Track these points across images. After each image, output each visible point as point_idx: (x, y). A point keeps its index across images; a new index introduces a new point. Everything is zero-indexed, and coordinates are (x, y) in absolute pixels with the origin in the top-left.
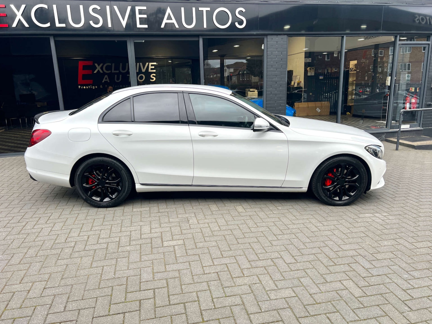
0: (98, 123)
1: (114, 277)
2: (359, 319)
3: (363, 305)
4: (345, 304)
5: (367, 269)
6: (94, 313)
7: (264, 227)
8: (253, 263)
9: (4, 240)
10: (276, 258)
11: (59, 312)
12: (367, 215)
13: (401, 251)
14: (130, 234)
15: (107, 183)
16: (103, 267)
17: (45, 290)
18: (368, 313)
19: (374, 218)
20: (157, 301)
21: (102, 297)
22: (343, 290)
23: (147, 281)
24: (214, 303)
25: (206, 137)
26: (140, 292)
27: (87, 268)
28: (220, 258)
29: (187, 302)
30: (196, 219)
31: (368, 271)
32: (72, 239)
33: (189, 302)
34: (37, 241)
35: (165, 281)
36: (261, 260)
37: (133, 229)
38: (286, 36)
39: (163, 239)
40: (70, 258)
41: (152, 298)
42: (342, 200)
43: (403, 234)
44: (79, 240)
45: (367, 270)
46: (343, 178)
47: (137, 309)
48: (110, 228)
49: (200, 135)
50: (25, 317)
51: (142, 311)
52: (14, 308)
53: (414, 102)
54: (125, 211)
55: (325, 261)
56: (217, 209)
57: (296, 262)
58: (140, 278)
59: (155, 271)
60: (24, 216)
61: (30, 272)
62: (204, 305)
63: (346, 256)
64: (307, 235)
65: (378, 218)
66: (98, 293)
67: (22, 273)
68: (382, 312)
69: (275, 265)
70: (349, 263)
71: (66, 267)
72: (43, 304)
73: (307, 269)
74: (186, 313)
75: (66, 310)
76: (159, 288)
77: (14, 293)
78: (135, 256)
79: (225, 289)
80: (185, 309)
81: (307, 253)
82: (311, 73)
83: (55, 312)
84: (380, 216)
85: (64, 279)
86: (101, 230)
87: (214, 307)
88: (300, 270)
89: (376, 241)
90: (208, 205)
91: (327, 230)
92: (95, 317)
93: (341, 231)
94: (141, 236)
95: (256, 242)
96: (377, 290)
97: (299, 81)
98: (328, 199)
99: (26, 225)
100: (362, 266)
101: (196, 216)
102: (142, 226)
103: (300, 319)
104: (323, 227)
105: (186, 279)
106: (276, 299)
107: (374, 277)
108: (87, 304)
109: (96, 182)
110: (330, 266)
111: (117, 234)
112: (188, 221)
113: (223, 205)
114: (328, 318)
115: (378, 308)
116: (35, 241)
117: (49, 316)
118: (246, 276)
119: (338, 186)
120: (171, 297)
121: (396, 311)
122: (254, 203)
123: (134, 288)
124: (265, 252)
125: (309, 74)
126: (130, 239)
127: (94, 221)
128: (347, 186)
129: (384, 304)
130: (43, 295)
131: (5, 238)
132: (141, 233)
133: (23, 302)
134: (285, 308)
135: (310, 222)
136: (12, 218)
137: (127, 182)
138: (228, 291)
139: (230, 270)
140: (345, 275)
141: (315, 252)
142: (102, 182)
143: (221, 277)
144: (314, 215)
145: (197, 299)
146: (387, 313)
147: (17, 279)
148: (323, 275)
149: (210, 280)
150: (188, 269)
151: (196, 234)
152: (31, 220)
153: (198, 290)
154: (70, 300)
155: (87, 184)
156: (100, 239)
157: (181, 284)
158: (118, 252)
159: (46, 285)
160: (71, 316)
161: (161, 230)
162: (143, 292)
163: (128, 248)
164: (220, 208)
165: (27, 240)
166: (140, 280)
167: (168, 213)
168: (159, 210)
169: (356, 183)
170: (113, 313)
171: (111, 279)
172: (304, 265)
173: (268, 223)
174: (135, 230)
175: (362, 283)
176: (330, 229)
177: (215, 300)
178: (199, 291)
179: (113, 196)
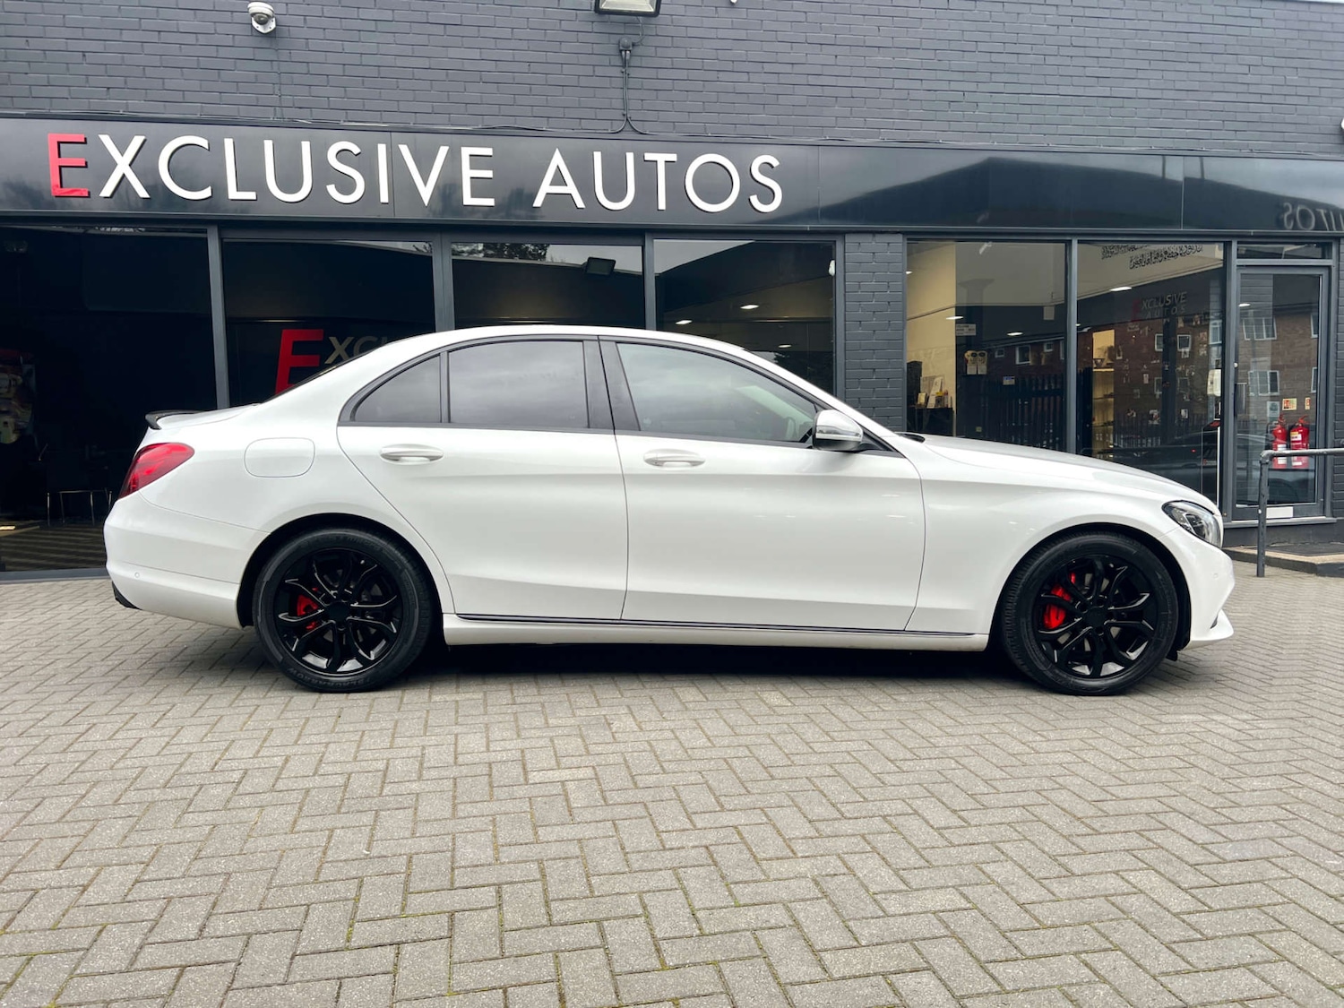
0: (338, 425)
1: (367, 855)
2: (1190, 968)
3: (1201, 934)
4: (1140, 930)
5: (1202, 844)
6: (298, 942)
7: (854, 740)
8: (822, 826)
9: (15, 765)
10: (900, 815)
11: (180, 941)
12: (1185, 717)
13: (1309, 804)
14: (420, 754)
15: (355, 612)
16: (332, 830)
17: (138, 885)
18: (1218, 953)
19: (1209, 726)
20: (509, 916)
21: (327, 902)
22: (1128, 894)
23: (477, 866)
24: (698, 922)
25: (667, 466)
26: (453, 891)
27: (279, 834)
28: (715, 812)
29: (607, 919)
30: (631, 719)
31: (1207, 850)
32: (234, 764)
33: (615, 918)
34: (122, 769)
35: (534, 866)
36: (850, 818)
37: (432, 743)
38: (900, 236)
39: (529, 767)
40: (225, 808)
41: (493, 907)
42: (1102, 675)
43: (1310, 763)
44: (257, 766)
45: (1203, 846)
46: (1100, 601)
47: (443, 934)
48: (357, 738)
49: (650, 461)
50: (67, 951)
51: (458, 939)
52: (31, 927)
53: (1298, 442)
54: (405, 700)
55: (1061, 822)
56: (701, 697)
57: (966, 825)
58: (453, 857)
59: (501, 841)
60: (83, 711)
61: (92, 840)
62: (665, 925)
63: (1128, 812)
64: (994, 761)
65: (1222, 726)
66: (312, 892)
67: (68, 845)
68: (1265, 950)
69: (896, 830)
70: (1140, 830)
71: (212, 830)
72: (129, 920)
73: (1004, 842)
74: (604, 946)
75: (205, 934)
76: (516, 883)
77: (36, 891)
78: (435, 807)
79: (732, 886)
80: (603, 936)
81: (1002, 804)
82: (977, 367)
83: (167, 940)
84: (1230, 721)
85: (201, 858)
86: (328, 744)
87: (698, 932)
88: (978, 844)
89: (1223, 779)
90: (672, 688)
91: (1058, 751)
92: (300, 955)
93: (1107, 754)
94: (456, 758)
95: (829, 776)
96: (1242, 895)
97: (941, 390)
98: (1057, 671)
99: (90, 732)
100: (1184, 836)
101: (632, 713)
102: (459, 737)
103: (990, 966)
104: (1045, 743)
105: (605, 861)
106: (904, 915)
107: (1227, 865)
108: (276, 920)
109: (321, 607)
110: (1078, 836)
111: (380, 753)
112: (609, 724)
113: (720, 689)
114: (1086, 965)
115: (1253, 941)
116: (115, 767)
117: (148, 949)
118: (802, 857)
119: (1088, 628)
120: (553, 905)
121: (1315, 949)
122: (818, 686)
123: (432, 881)
124: (862, 800)
125: (971, 370)
126: (421, 764)
127: (305, 724)
128: (1115, 631)
129: (1270, 932)
130: (130, 898)
131: (19, 761)
132: (455, 751)
133: (64, 915)
134: (937, 938)
135: (1003, 732)
136: (44, 716)
137: (417, 610)
138: (744, 893)
139: (749, 842)
140: (1133, 858)
141: (1026, 802)
142: (337, 607)
143: (721, 857)
144: (1014, 716)
145: (640, 911)
146: (1284, 954)
147: (49, 857)
148: (1058, 858)
149: (683, 864)
150: (612, 837)
151: (635, 754)
152: (105, 719)
153: (646, 889)
154: (220, 911)
155: (293, 613)
156: (323, 765)
157: (587, 875)
158: (380, 795)
159: (142, 872)
160: (220, 950)
161: (520, 744)
162: (460, 892)
163: (415, 786)
164: (710, 696)
165: (88, 766)
166: (453, 863)
167: (543, 706)
168: (514, 699)
169: (1144, 622)
170: (362, 943)
171: (357, 859)
172: (991, 832)
173: (868, 733)
174: (436, 743)
175: (1190, 879)
176: (1068, 749)
177: (700, 915)
178: (649, 891)
179: (369, 656)
